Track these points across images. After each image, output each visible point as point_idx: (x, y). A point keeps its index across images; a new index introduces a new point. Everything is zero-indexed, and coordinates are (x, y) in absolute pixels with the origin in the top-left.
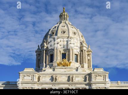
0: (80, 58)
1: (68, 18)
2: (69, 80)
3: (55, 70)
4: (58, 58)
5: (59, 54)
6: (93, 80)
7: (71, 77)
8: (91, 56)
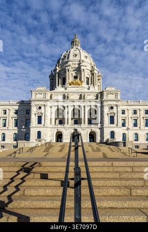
0: (91, 82)
1: (79, 45)
2: (80, 98)
3: (67, 89)
4: (70, 78)
5: (71, 76)
6: (105, 98)
7: (83, 95)
8: (101, 81)
